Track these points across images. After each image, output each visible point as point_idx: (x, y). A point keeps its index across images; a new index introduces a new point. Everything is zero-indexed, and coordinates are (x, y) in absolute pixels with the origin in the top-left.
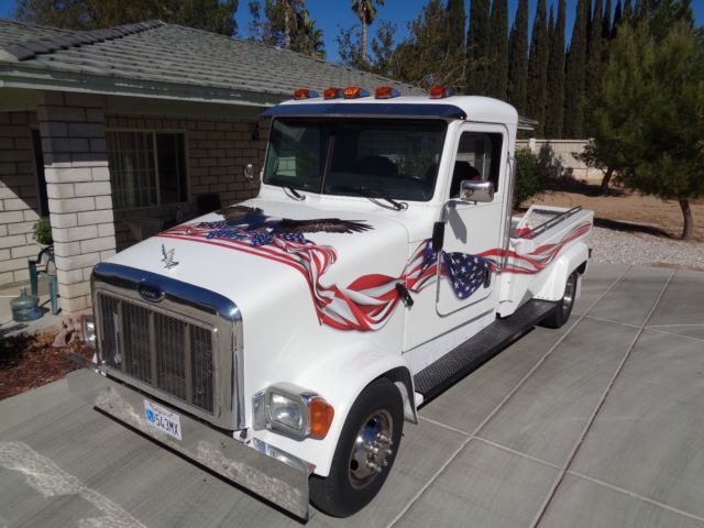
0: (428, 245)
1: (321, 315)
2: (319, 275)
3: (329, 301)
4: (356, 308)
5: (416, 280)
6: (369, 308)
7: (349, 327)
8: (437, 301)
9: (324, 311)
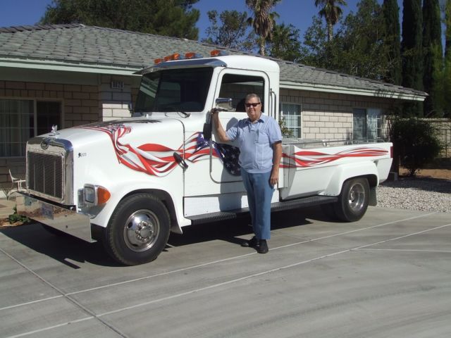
0: (200, 136)
1: (119, 159)
2: (118, 138)
3: (126, 152)
4: (144, 161)
5: (191, 155)
6: (155, 162)
7: (140, 170)
8: (211, 171)
9: (121, 156)
